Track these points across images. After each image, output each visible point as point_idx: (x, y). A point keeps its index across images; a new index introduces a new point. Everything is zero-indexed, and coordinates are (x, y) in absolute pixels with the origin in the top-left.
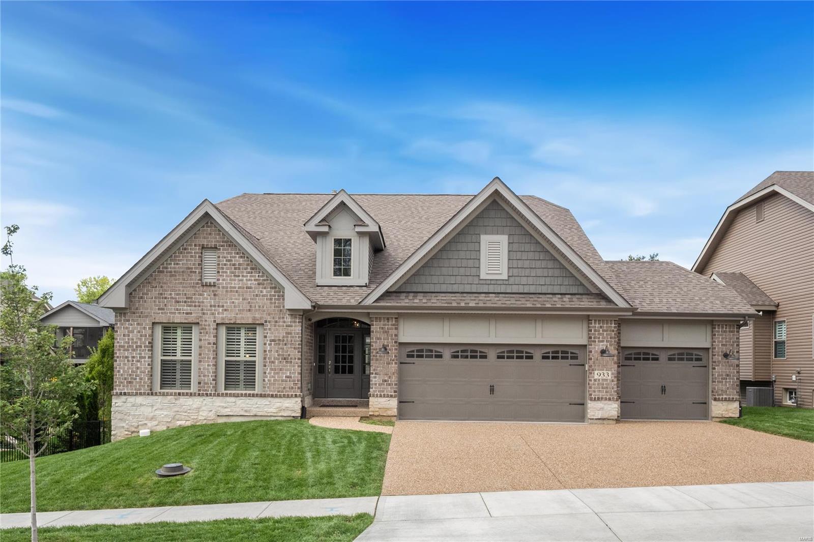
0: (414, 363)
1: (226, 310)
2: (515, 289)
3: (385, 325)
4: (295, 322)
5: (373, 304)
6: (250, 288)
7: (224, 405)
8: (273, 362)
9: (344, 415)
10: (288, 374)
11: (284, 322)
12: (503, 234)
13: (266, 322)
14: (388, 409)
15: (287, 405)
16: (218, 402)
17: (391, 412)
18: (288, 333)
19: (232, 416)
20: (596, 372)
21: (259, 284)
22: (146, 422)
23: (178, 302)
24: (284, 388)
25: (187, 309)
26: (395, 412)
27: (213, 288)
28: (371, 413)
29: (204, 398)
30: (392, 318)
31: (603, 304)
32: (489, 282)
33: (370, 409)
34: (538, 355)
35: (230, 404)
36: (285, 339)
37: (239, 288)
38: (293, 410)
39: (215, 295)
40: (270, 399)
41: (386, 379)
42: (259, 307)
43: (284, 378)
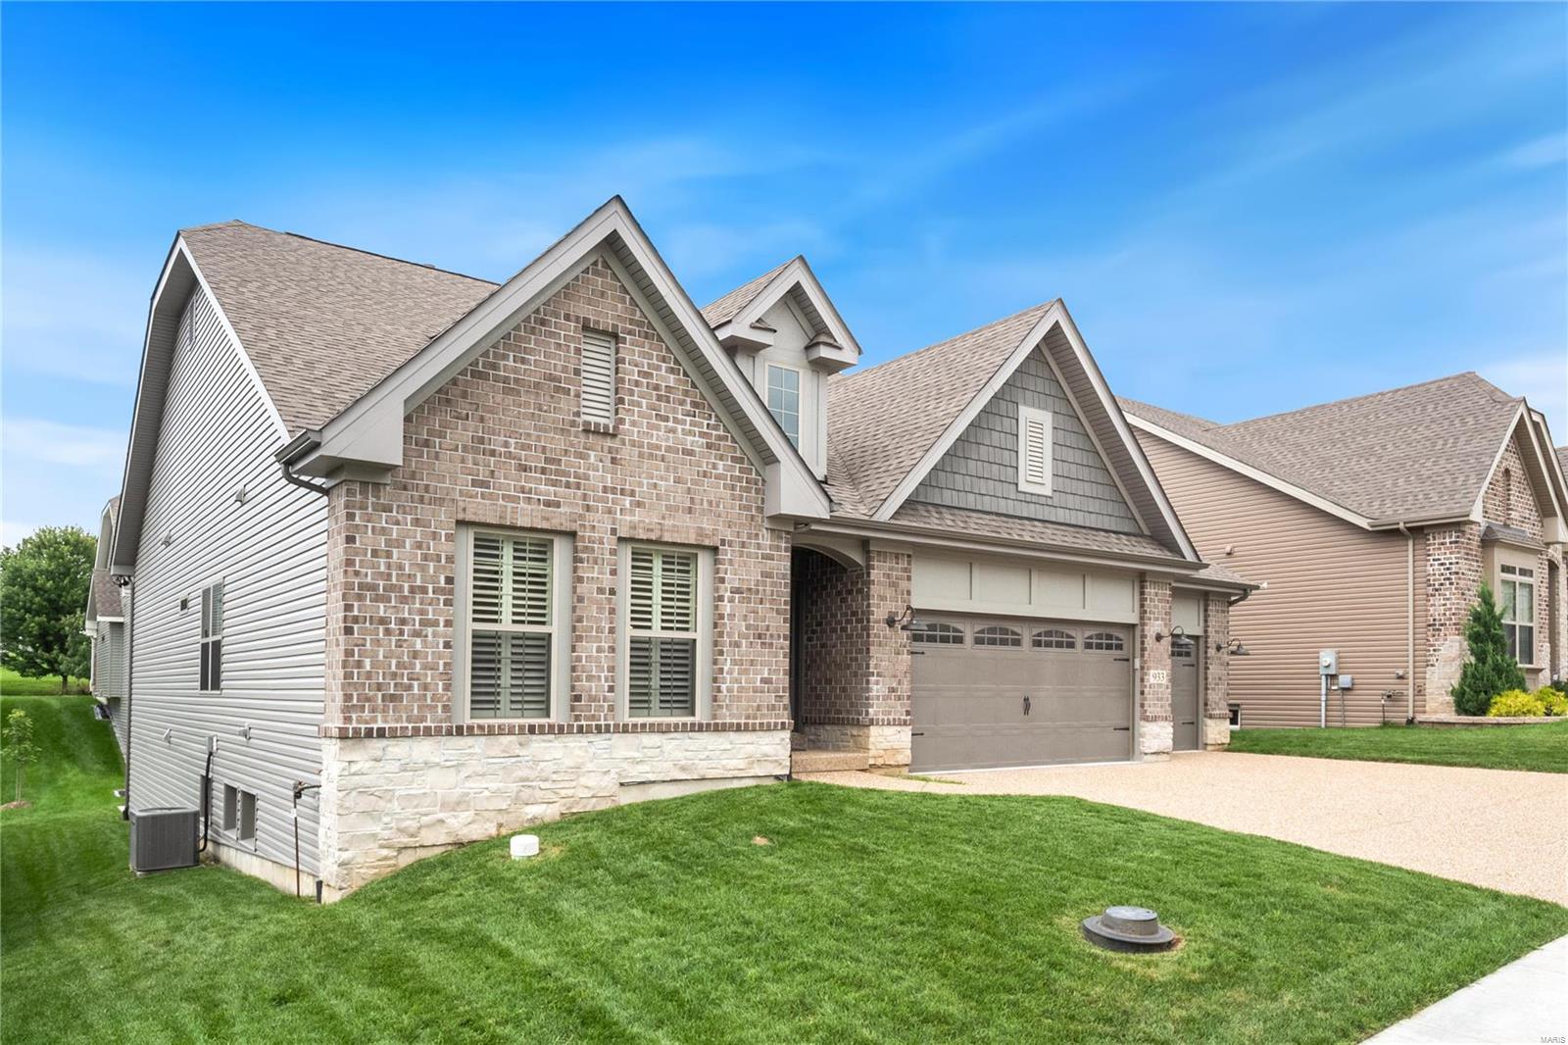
0: (923, 653)
1: (639, 504)
2: (1061, 516)
3: (891, 569)
4: (778, 548)
5: (892, 521)
6: (691, 453)
7: (636, 755)
8: (737, 645)
9: (829, 768)
10: (766, 675)
11: (759, 546)
12: (1045, 409)
13: (723, 542)
14: (896, 751)
15: (766, 749)
16: (623, 746)
17: (902, 756)
18: (766, 575)
19: (654, 782)
21: (709, 446)
22: (441, 816)
23: (525, 469)
24: (759, 708)
25: (547, 491)
26: (905, 757)
27: (608, 443)
28: (872, 762)
29: (591, 737)
30: (903, 554)
31: (1168, 555)
33: (872, 753)
34: (1080, 640)
35: (650, 753)
36: (760, 588)
37: (669, 449)
38: (776, 761)
39: (614, 461)
40: (732, 735)
41: (894, 685)
42: (710, 503)
43: (758, 684)
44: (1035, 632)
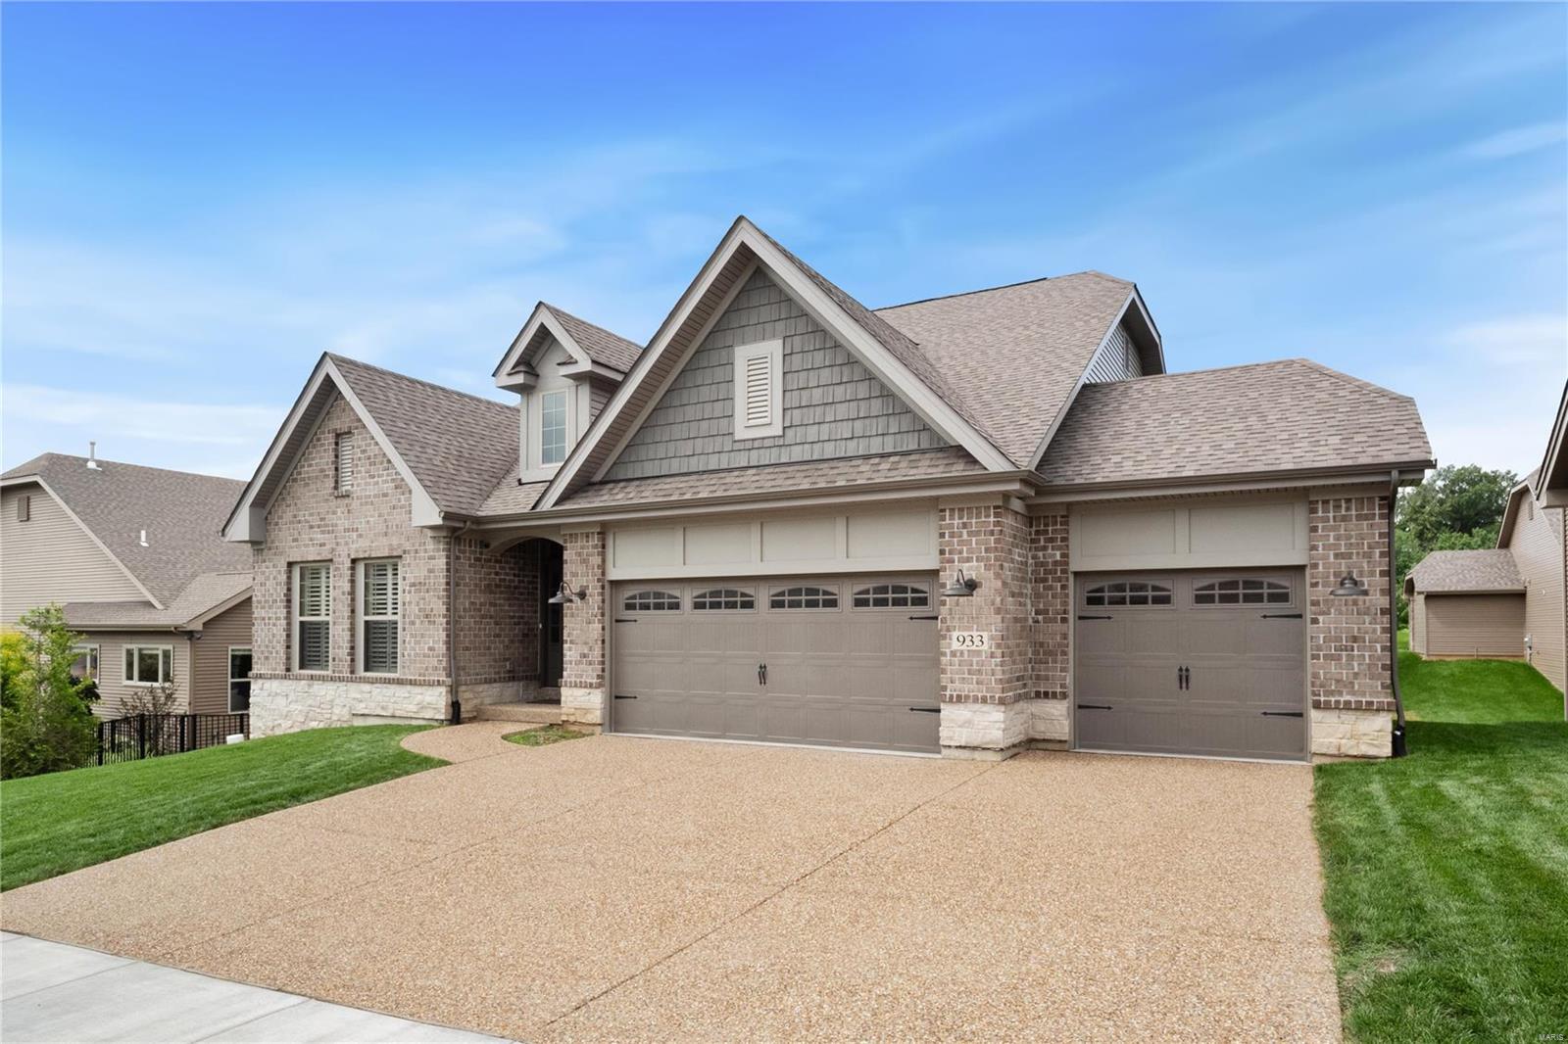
0: (636, 620)
1: (360, 536)
2: (797, 454)
3: (582, 548)
4: (438, 550)
5: (554, 508)
6: (385, 495)
7: (359, 696)
8: (413, 623)
9: (527, 719)
10: (431, 645)
11: (426, 551)
12: (774, 336)
13: (405, 552)
14: (587, 711)
15: (428, 699)
16: (355, 691)
17: (592, 716)
18: (430, 571)
19: (368, 715)
20: (955, 634)
21: (396, 488)
22: (279, 722)
23: (311, 527)
24: (427, 669)
25: (319, 537)
26: (596, 716)
27: (346, 501)
28: (564, 718)
29: (338, 684)
30: (593, 533)
31: (959, 469)
32: (749, 445)
33: (564, 710)
34: (846, 594)
35: (365, 695)
36: (427, 581)
37: (375, 496)
38: (435, 709)
39: (349, 511)
40: (409, 687)
41: (586, 652)
42: (397, 526)
43: (426, 651)
44: (774, 591)
